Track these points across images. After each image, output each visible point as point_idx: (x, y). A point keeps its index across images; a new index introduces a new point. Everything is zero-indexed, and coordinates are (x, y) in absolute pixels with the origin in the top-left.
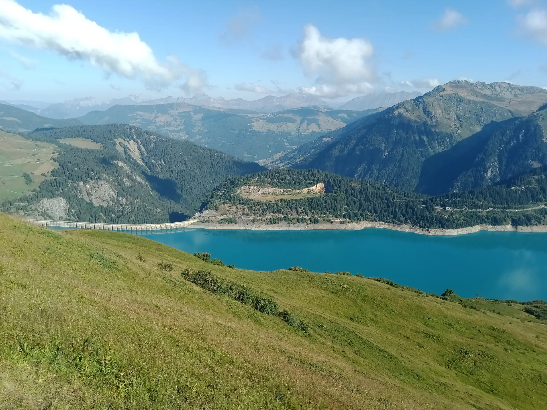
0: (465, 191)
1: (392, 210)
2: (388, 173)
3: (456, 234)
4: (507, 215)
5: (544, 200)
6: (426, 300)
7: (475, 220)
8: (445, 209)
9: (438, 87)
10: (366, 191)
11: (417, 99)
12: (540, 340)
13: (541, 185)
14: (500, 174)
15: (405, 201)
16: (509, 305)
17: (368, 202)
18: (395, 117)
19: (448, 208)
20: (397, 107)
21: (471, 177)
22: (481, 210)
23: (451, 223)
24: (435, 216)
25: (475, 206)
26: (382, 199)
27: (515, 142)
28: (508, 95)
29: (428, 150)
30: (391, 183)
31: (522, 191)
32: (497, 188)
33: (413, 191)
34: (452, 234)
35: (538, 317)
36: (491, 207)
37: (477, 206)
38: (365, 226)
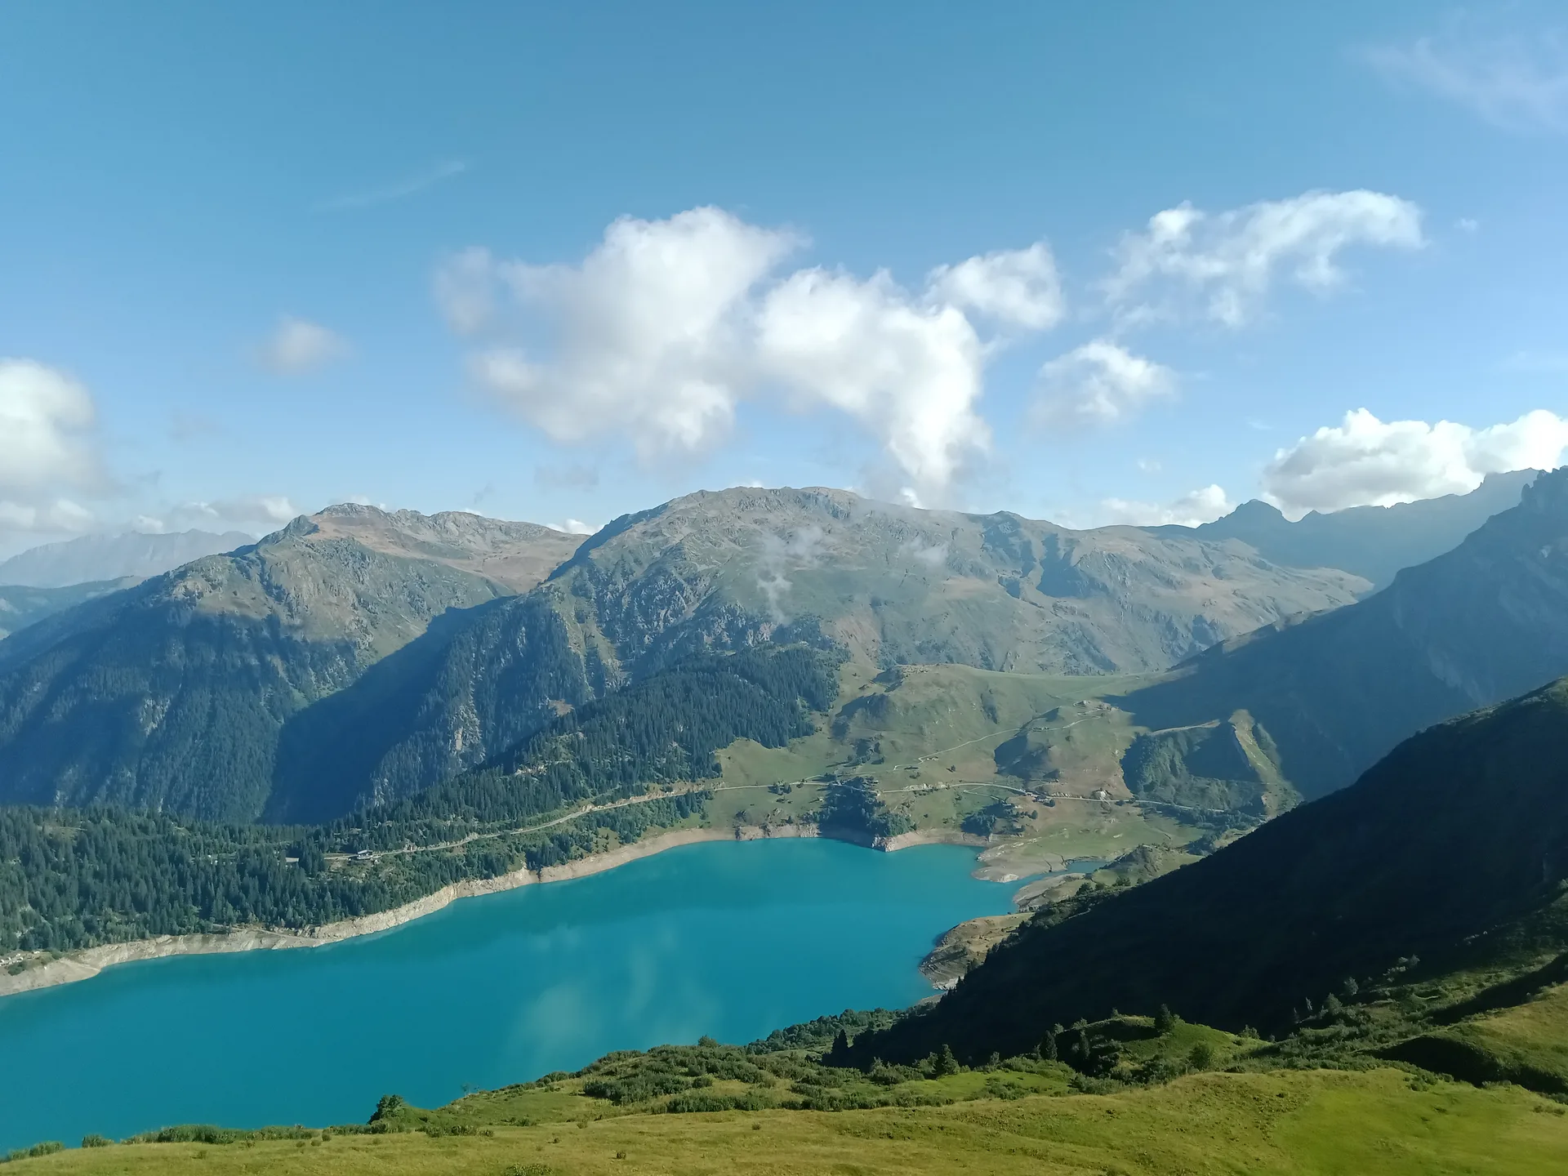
0: (404, 798)
1: (195, 890)
2: (170, 776)
3: (392, 924)
4: (514, 843)
5: (590, 791)
6: (324, 1152)
7: (437, 875)
8: (355, 858)
9: (298, 520)
10: (101, 843)
11: (241, 553)
12: (628, 1163)
13: (578, 757)
14: (484, 741)
15: (234, 854)
16: (546, 1091)
17: (109, 877)
18: (179, 605)
19: (362, 854)
20: (182, 575)
21: (415, 759)
22: (451, 842)
23: (376, 895)
24: (330, 883)
25: (433, 835)
26: (158, 862)
27: (509, 656)
28: (477, 544)
29: (288, 693)
30: (184, 805)
31: (540, 777)
32: (482, 777)
33: (257, 821)
34: (382, 927)
35: (616, 1098)
36: (473, 830)
37: (440, 836)
38: (104, 963)
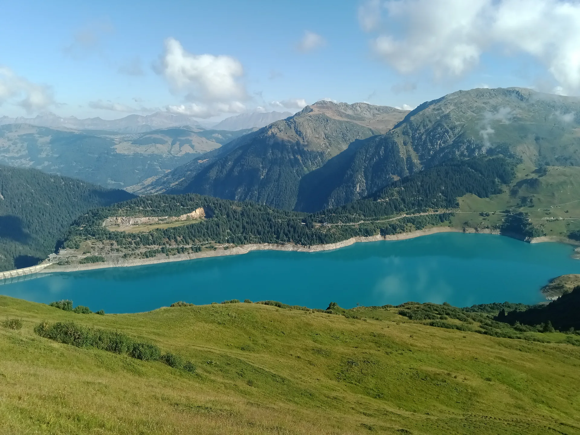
0: (339, 207)
1: (275, 230)
2: (267, 193)
3: (334, 248)
4: (376, 225)
5: (405, 209)
6: (313, 316)
7: (349, 233)
8: (323, 225)
9: (306, 107)
10: (248, 213)
11: (289, 119)
12: (414, 339)
13: (401, 196)
14: (367, 188)
15: (286, 220)
16: (385, 310)
17: (250, 224)
18: (270, 137)
19: (325, 224)
20: (271, 127)
21: (343, 193)
22: (354, 223)
23: (329, 238)
24: (315, 232)
25: (348, 220)
26: (265, 220)
27: (377, 158)
28: (368, 115)
29: (302, 168)
30: (272, 203)
31: (387, 203)
32: (365, 201)
33: (293, 210)
34: (331, 248)
35: (410, 317)
36: (362, 219)
37: (350, 220)
38: (249, 249)
